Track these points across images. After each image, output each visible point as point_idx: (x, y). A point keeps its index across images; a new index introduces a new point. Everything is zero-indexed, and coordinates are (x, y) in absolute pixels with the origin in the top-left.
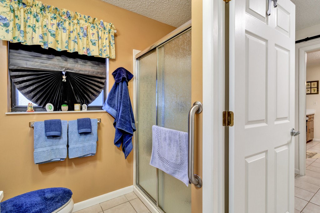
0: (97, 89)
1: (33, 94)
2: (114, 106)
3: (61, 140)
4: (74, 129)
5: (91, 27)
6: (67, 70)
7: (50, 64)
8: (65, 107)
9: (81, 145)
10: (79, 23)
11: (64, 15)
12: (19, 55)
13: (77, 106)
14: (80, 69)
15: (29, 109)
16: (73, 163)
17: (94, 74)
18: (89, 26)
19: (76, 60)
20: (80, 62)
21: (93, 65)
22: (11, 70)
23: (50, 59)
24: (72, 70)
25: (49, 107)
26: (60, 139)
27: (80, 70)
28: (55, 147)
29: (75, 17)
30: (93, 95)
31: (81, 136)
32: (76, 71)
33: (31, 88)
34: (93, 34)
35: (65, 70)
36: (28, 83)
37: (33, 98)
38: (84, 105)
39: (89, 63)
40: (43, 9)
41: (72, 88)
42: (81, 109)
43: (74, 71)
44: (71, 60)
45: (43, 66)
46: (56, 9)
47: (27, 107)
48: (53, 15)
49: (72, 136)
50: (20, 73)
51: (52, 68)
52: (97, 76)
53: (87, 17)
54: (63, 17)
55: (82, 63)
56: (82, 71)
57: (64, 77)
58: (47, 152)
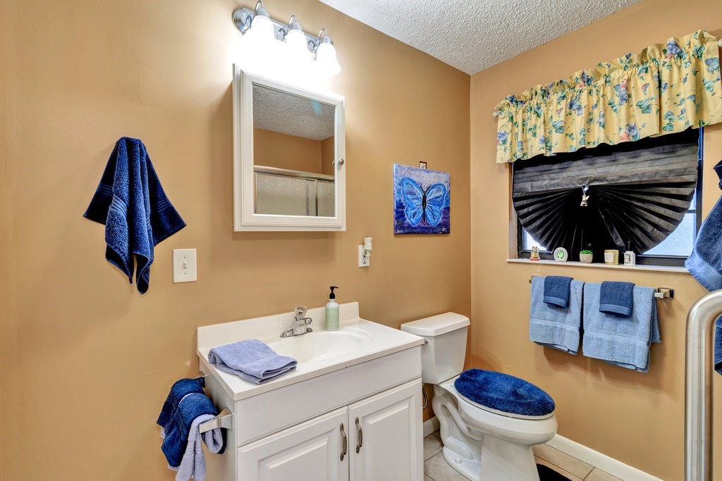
0: (669, 213)
1: (540, 231)
2: (716, 261)
3: (569, 315)
4: (593, 300)
5: (640, 73)
6: (592, 182)
7: (564, 178)
8: (585, 256)
9: (607, 337)
10: (609, 81)
11: (579, 83)
12: (524, 175)
13: (610, 255)
14: (621, 174)
15: (533, 255)
16: (601, 371)
17: (657, 178)
18: (635, 74)
19: (612, 157)
20: (623, 157)
21: (657, 157)
22: (515, 200)
23: (563, 170)
24: (602, 181)
25: (561, 254)
26: (567, 312)
27: (622, 177)
28: (559, 325)
29: (599, 75)
30: (658, 229)
31: (608, 319)
32: (612, 180)
33: (538, 222)
34: (646, 86)
35: (589, 183)
36: (533, 216)
37: (541, 238)
38: (627, 252)
39: (646, 155)
40: (545, 93)
41: (603, 217)
42: (621, 261)
43: (607, 180)
44: (601, 161)
45: (554, 185)
46: (561, 82)
47: (530, 253)
48: (560, 94)
49: (590, 313)
50: (525, 202)
51: (566, 185)
52: (665, 181)
53: (624, 58)
54: (577, 88)
55: (627, 161)
56: (626, 177)
57: (585, 198)
58: (545, 328)
